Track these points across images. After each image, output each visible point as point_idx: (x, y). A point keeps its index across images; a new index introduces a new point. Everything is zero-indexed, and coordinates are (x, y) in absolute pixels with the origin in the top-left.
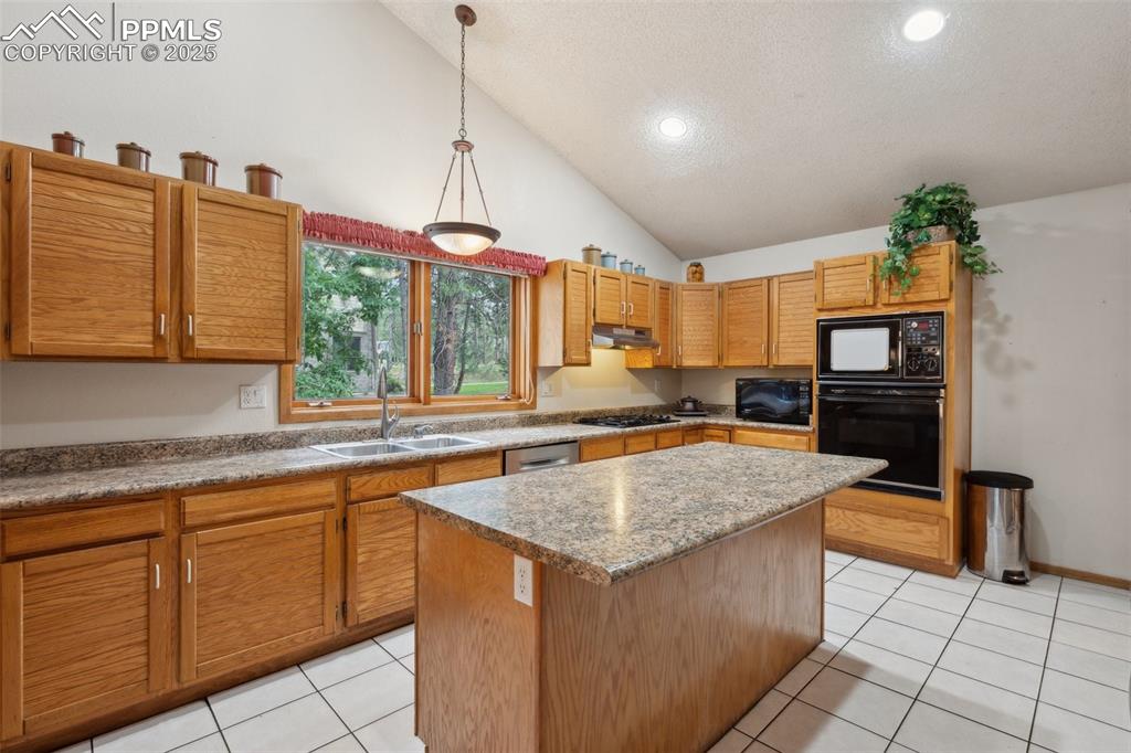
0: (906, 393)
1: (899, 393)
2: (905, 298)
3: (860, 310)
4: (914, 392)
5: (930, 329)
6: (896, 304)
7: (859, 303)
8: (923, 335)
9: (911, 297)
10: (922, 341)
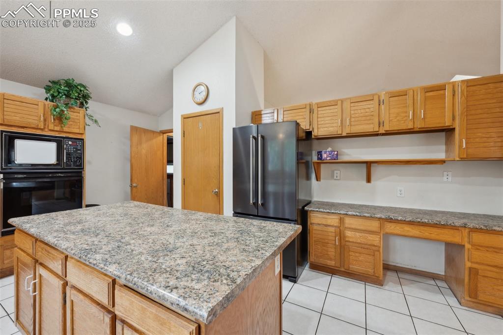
0: (66, 175)
1: (62, 175)
2: (63, 129)
3: (34, 130)
4: (69, 175)
5: (78, 146)
6: (57, 131)
7: (33, 126)
8: (74, 148)
9: (65, 129)
10: (74, 151)
